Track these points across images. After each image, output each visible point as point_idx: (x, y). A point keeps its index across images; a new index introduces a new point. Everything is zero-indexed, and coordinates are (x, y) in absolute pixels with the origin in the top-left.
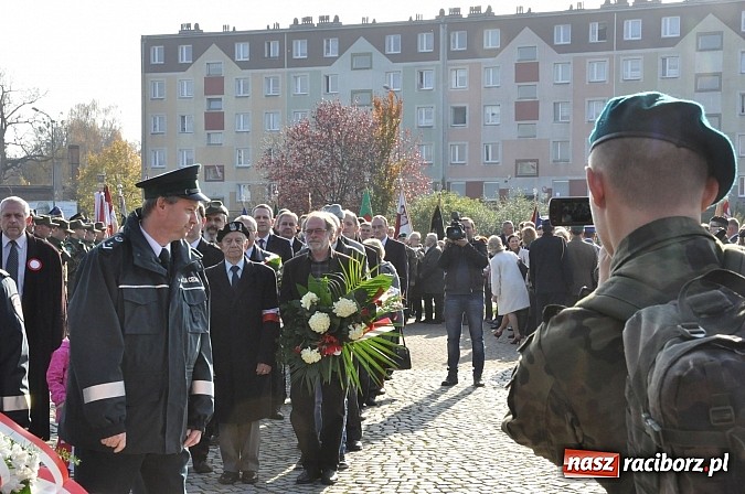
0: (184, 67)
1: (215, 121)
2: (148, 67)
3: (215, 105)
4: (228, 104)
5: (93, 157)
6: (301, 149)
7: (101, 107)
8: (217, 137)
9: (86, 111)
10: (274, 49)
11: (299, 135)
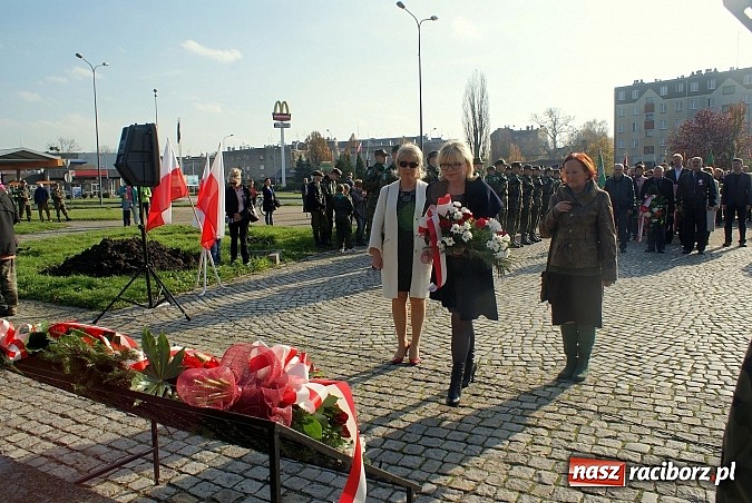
0: (635, 101)
1: (649, 125)
2: (617, 102)
3: (650, 117)
4: (656, 116)
5: (592, 145)
6: (687, 134)
7: (598, 122)
8: (650, 133)
9: (590, 124)
10: (681, 89)
11: (687, 127)
